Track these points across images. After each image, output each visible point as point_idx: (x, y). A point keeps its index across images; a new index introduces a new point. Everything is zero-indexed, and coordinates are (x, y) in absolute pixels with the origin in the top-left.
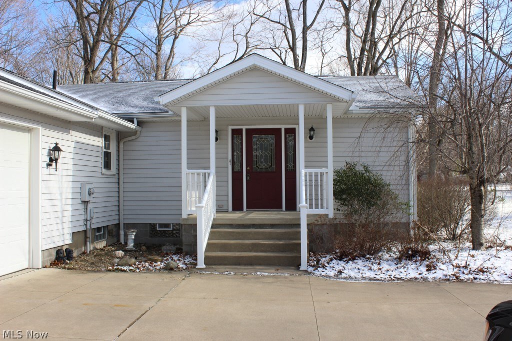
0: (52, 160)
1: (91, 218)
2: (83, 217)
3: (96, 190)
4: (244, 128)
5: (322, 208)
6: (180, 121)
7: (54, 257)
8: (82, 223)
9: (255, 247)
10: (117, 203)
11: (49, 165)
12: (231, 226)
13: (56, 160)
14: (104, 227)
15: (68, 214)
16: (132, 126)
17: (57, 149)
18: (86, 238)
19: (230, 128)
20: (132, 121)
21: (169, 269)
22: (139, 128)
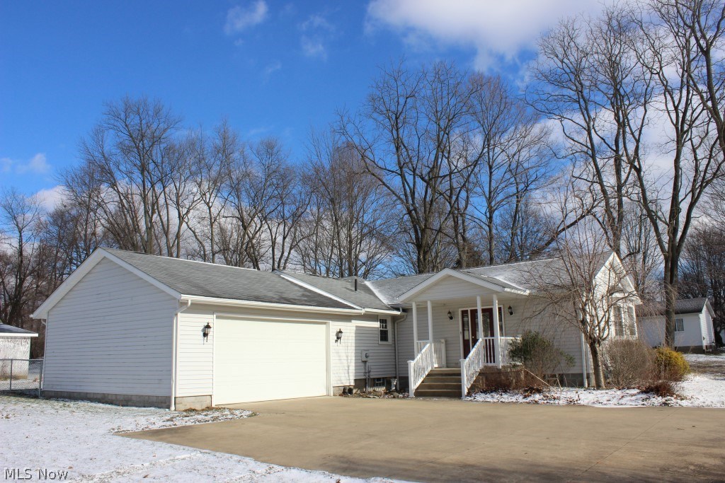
0: (338, 338)
1: (369, 372)
2: (363, 371)
3: (371, 355)
4: (469, 309)
5: (491, 362)
6: (427, 308)
7: (341, 392)
8: (363, 374)
9: (446, 387)
10: (394, 363)
11: (336, 341)
12: (442, 375)
13: (340, 338)
14: (383, 378)
15: (352, 368)
16: (398, 313)
17: (340, 332)
18: (366, 383)
19: (460, 310)
20: (398, 309)
21: (394, 397)
22: (404, 314)
